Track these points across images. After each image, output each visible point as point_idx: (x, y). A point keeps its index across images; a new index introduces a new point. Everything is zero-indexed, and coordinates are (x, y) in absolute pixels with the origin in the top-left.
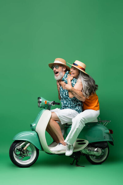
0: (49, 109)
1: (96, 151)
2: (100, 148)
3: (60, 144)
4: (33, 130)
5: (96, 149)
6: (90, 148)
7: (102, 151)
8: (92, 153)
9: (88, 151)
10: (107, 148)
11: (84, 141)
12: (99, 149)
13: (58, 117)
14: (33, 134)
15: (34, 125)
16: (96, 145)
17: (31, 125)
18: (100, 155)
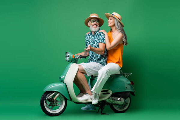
0: (76, 63)
1: (119, 100)
2: (123, 98)
3: (86, 94)
4: (62, 81)
5: (119, 99)
6: (113, 98)
7: (124, 100)
8: (116, 102)
9: (111, 101)
10: (129, 98)
11: (108, 91)
12: (121, 98)
13: (84, 69)
14: (62, 85)
15: (62, 77)
16: (119, 95)
17: (60, 78)
18: (123, 105)
